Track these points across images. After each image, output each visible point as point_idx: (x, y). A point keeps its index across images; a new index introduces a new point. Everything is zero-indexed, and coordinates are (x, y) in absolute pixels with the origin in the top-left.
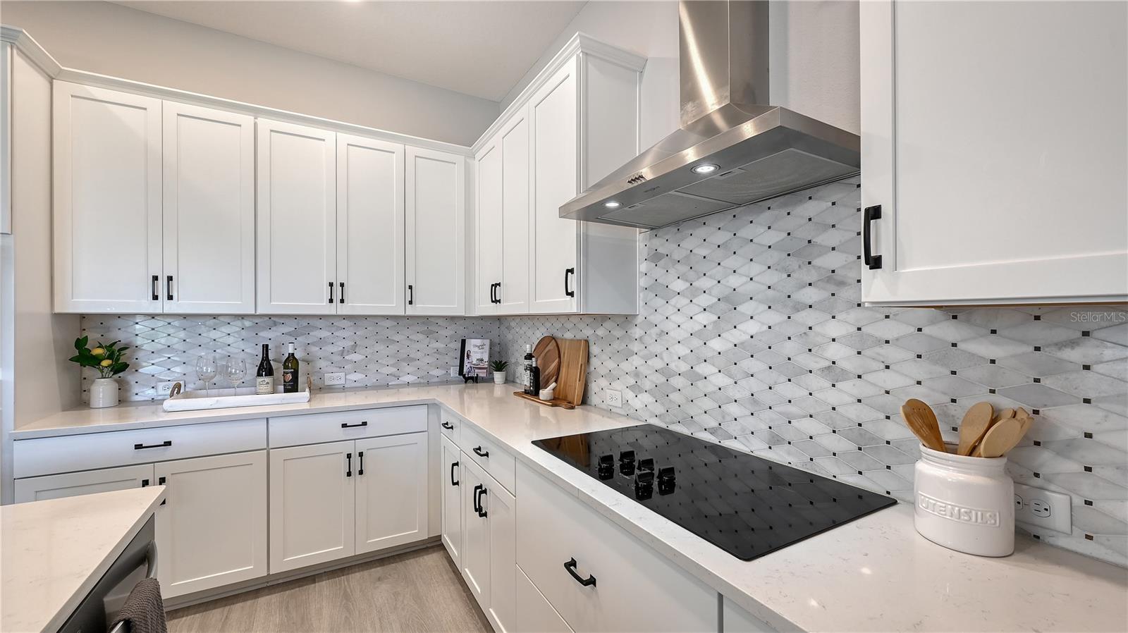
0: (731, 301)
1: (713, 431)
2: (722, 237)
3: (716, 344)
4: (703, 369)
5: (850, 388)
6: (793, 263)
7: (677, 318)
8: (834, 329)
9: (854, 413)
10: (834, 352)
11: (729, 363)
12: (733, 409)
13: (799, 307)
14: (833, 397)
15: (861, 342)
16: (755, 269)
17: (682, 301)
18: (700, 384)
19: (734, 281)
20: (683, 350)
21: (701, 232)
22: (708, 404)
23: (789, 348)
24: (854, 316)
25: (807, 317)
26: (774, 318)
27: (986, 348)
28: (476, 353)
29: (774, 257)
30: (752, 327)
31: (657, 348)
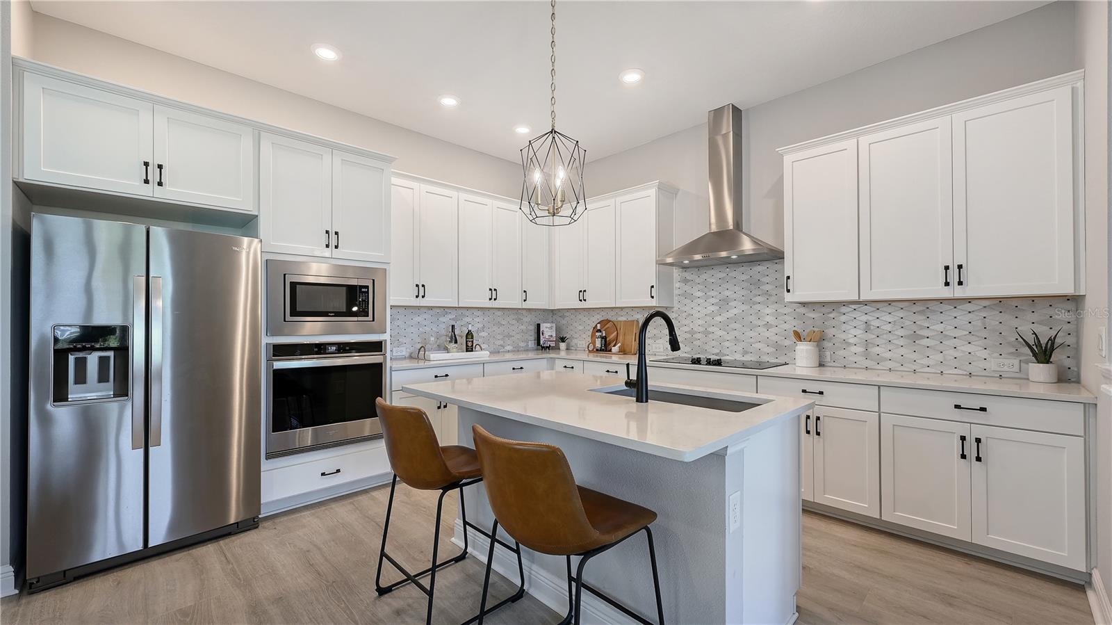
0: (726, 301)
1: (717, 354)
2: (722, 275)
3: (718, 319)
4: (711, 329)
5: (774, 330)
6: (753, 287)
7: (699, 308)
8: (768, 311)
9: (775, 338)
10: (768, 319)
11: (725, 326)
12: (727, 344)
13: (755, 303)
14: (767, 334)
15: (777, 315)
16: (736, 288)
17: (700, 301)
18: (710, 336)
19: (727, 293)
20: (700, 322)
21: (712, 272)
22: (714, 343)
23: (752, 318)
24: (776, 306)
25: (758, 307)
26: (745, 307)
27: (812, 315)
28: (547, 331)
29: (745, 285)
30: (735, 311)
31: (686, 322)
